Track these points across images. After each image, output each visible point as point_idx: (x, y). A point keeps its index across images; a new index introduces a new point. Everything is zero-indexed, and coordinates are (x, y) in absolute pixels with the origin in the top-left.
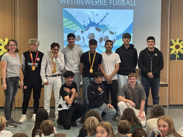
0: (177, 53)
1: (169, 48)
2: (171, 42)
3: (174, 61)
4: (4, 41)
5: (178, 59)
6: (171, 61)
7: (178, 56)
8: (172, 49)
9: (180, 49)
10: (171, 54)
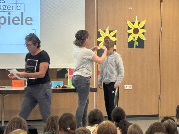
1: (96, 40)
2: (99, 32)
8: (101, 42)
10: (99, 48)
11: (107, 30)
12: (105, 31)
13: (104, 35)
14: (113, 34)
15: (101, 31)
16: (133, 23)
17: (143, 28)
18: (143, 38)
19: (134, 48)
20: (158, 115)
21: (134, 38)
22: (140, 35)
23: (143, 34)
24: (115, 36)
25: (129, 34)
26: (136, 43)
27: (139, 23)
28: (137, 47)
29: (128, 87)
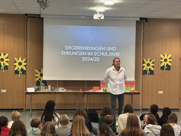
0: (148, 69)
1: (142, 65)
3: (146, 75)
4: (18, 59)
5: (149, 74)
6: (143, 76)
7: (148, 72)
8: (145, 66)
9: (150, 67)
10: (144, 70)
11: (149, 60)
12: (147, 60)
13: (146, 62)
14: (152, 62)
15: (145, 60)
16: (164, 56)
17: (170, 58)
18: (170, 64)
19: (164, 70)
20: (178, 109)
21: (164, 64)
22: (168, 62)
23: (170, 62)
25: (162, 62)
26: (166, 67)
27: (167, 56)
28: (166, 69)
29: (161, 92)
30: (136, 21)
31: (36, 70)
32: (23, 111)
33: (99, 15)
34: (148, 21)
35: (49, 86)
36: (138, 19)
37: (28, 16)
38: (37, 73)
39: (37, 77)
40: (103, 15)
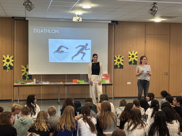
0: (119, 64)
1: (114, 61)
3: (117, 69)
4: (6, 57)
5: (119, 68)
6: (115, 69)
7: (119, 66)
8: (116, 62)
9: (120, 62)
10: (115, 65)
11: (119, 56)
12: (118, 57)
13: (117, 58)
14: (122, 58)
15: (116, 56)
16: (132, 53)
17: (136, 55)
18: (136, 60)
19: (131, 64)
21: (132, 60)
22: (135, 58)
23: (136, 58)
24: (123, 59)
25: (130, 58)
26: (133, 62)
27: (134, 53)
28: (133, 64)
29: (129, 83)
30: (109, 23)
31: (22, 66)
32: (11, 102)
33: (78, 18)
34: (118, 24)
35: (35, 80)
36: (110, 22)
37: (15, 18)
38: (23, 69)
39: (23, 72)
40: (80, 18)
